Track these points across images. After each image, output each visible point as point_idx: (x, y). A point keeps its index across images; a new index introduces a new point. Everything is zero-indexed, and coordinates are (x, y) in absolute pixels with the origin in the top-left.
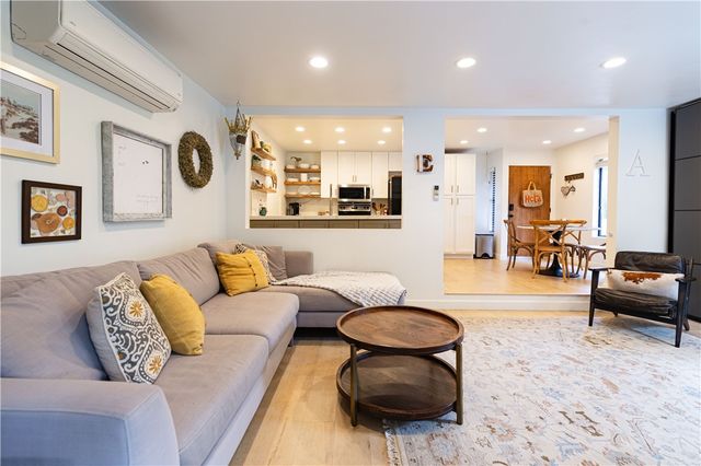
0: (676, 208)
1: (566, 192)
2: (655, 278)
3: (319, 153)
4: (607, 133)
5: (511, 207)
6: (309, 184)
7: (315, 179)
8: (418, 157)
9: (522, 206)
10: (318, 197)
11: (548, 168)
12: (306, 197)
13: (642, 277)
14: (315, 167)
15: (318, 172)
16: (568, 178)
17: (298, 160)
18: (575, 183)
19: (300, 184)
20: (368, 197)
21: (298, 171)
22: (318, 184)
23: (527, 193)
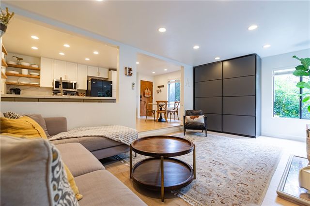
0: (196, 97)
1: (158, 92)
2: (198, 117)
3: (40, 58)
4: (180, 71)
5: (141, 96)
6: (29, 77)
7: (35, 74)
8: (126, 68)
9: (144, 96)
10: (38, 86)
11: (152, 82)
12: (27, 85)
13: (195, 117)
14: (36, 66)
15: (38, 70)
16: (159, 87)
17: (20, 59)
18: (161, 89)
19: (21, 75)
20: (75, 88)
21: (19, 67)
22: (38, 78)
23: (146, 91)
